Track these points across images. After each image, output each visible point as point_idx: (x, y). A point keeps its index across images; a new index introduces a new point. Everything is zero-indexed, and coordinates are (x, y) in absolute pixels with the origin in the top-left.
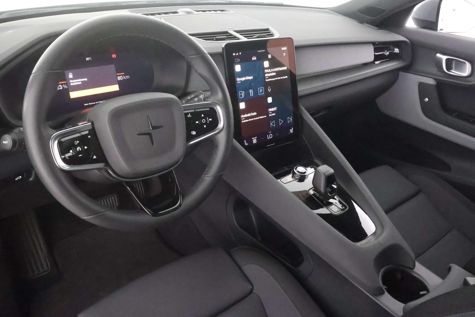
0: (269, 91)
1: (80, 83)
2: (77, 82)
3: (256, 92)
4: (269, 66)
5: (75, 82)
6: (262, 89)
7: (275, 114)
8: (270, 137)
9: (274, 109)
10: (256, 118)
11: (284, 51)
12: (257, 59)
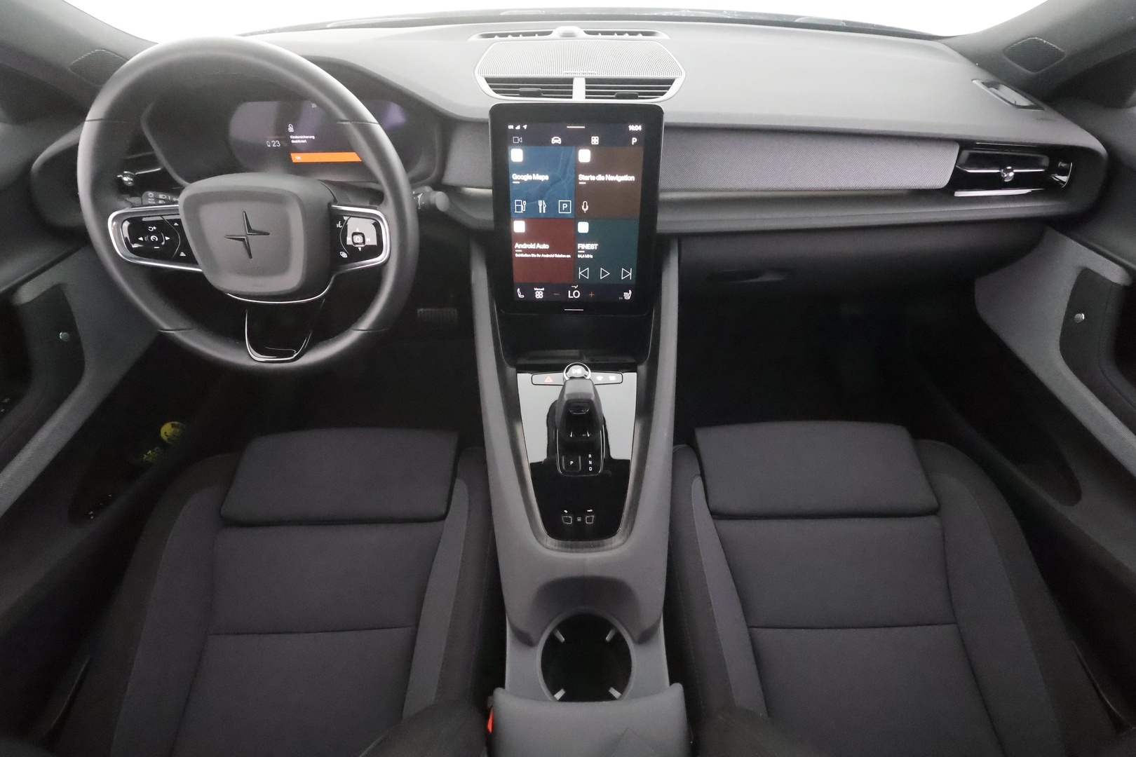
0: (585, 210)
1: (305, 141)
2: (300, 139)
3: (552, 206)
4: (591, 162)
5: (298, 139)
6: (568, 203)
7: (591, 256)
8: (575, 295)
9: (594, 246)
10: (547, 256)
11: (635, 134)
12: (563, 144)
